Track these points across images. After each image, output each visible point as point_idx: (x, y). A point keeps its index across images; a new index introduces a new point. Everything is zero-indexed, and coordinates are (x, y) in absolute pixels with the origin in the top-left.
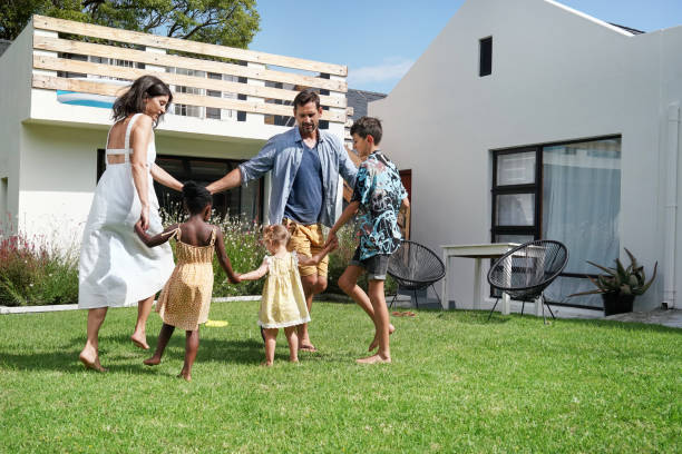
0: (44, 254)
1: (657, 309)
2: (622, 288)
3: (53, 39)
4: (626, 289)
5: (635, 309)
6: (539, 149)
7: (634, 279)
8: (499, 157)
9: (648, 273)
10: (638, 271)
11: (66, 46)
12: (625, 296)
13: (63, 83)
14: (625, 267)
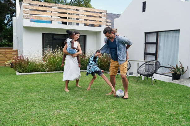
0: (28, 60)
1: (187, 79)
2: (177, 72)
3: (28, 6)
4: (178, 73)
5: (181, 79)
6: (157, 33)
7: (181, 70)
8: (147, 34)
9: (185, 69)
10: (182, 68)
11: (31, 7)
12: (178, 75)
13: (31, 17)
14: (179, 67)
